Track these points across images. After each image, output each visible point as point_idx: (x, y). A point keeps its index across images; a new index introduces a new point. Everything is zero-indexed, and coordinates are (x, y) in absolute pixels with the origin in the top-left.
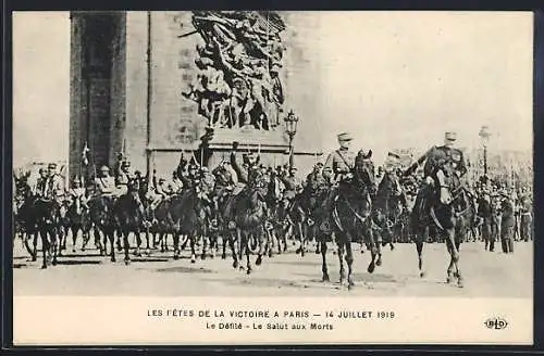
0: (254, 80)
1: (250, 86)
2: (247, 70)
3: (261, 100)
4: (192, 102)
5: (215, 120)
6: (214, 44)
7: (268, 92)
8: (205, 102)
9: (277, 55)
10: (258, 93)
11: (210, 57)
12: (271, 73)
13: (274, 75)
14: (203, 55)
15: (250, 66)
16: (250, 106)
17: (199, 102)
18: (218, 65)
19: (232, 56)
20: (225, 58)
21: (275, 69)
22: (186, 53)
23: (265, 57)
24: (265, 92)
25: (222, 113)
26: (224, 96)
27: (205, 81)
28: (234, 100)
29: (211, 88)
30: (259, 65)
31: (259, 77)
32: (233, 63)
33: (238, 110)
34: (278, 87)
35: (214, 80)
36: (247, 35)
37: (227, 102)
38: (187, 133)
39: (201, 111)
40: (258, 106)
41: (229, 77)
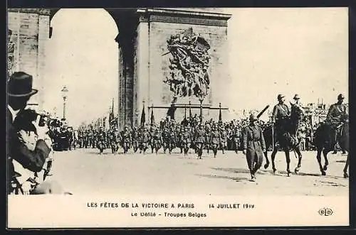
0: (195, 74)
1: (193, 76)
2: (192, 69)
3: (199, 83)
4: (167, 85)
5: (178, 93)
6: (177, 57)
7: (202, 79)
8: (173, 85)
9: (206, 61)
10: (197, 80)
11: (175, 64)
12: (203, 70)
13: (205, 71)
14: (172, 63)
15: (194, 67)
16: (193, 86)
17: (171, 85)
18: (179, 67)
19: (185, 63)
20: (182, 63)
21: (205, 68)
22: (165, 63)
23: (201, 62)
24: (200, 79)
25: (180, 90)
26: (182, 82)
27: (173, 75)
28: (186, 84)
29: (176, 78)
30: (198, 66)
31: (198, 72)
32: (186, 66)
33: (188, 88)
34: (206, 77)
35: (177, 75)
36: (192, 52)
37: (183, 84)
38: (166, 99)
39: (172, 89)
40: (197, 86)
41: (184, 73)
